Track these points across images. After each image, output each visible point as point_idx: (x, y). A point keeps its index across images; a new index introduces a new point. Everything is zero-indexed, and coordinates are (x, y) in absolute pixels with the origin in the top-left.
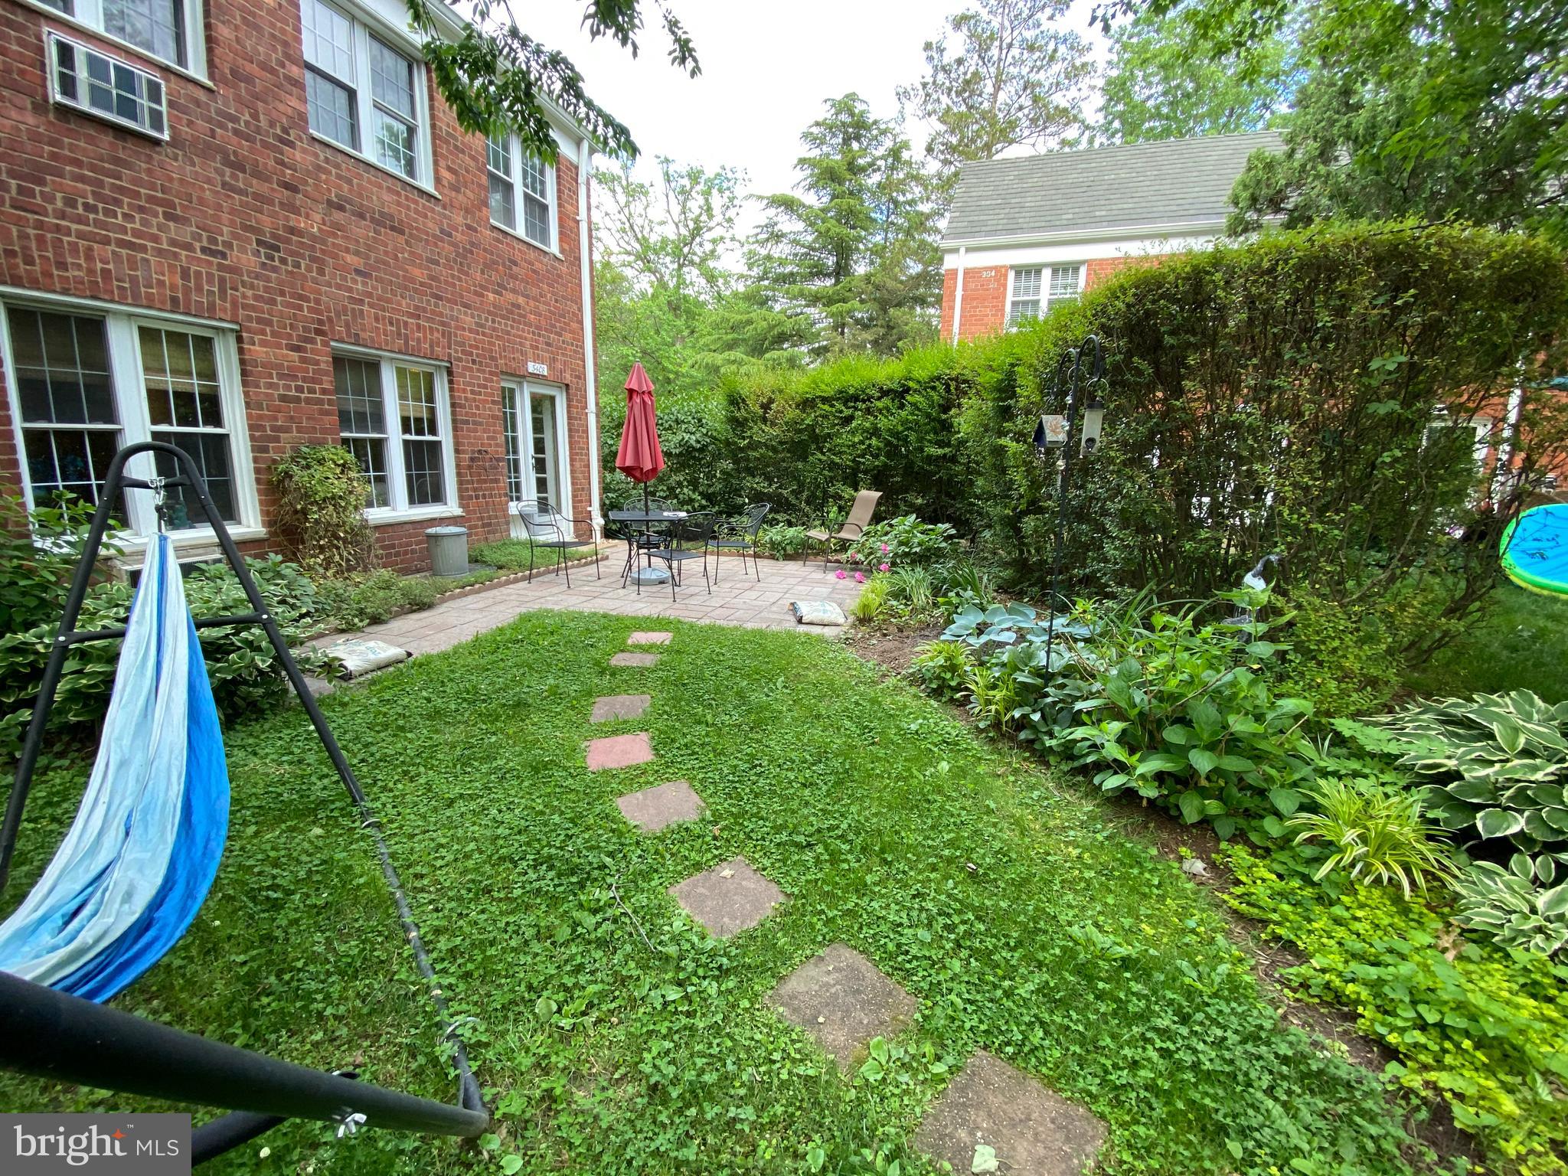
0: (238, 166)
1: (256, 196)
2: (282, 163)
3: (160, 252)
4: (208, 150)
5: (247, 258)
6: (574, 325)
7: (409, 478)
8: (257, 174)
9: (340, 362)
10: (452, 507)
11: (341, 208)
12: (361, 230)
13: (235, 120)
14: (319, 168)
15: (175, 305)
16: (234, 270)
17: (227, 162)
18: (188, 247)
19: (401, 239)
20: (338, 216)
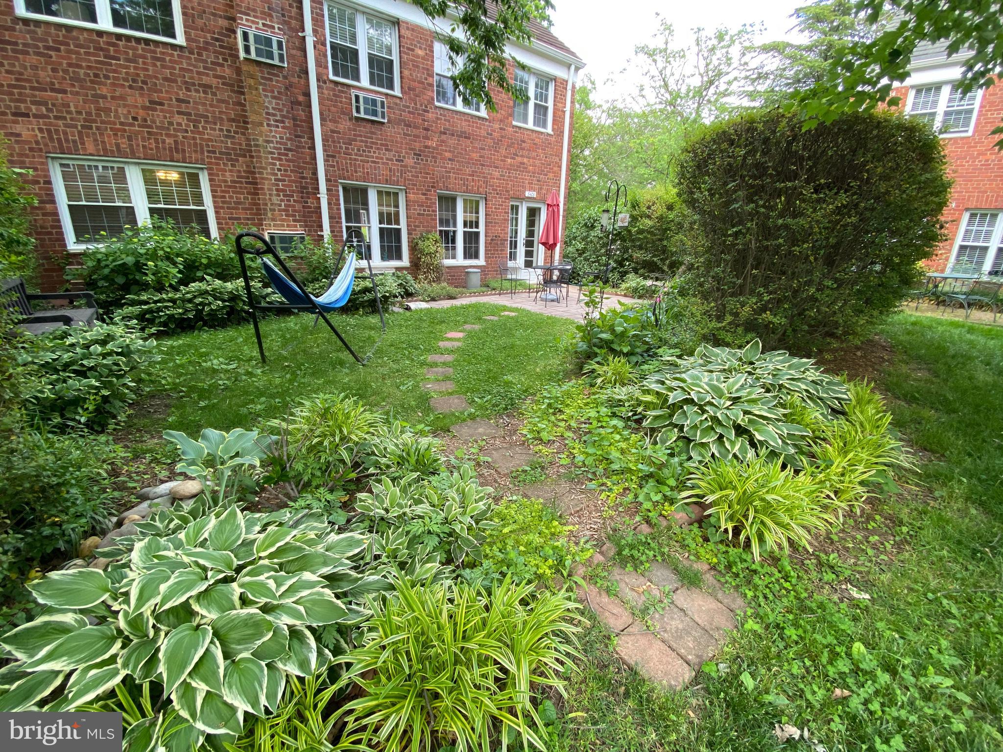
0: (409, 126)
1: (415, 136)
2: (424, 120)
3: (383, 163)
4: (399, 122)
5: (410, 161)
6: (556, 169)
7: (465, 248)
8: (416, 127)
9: (441, 198)
10: (481, 261)
11: (445, 133)
12: (452, 141)
13: (408, 107)
14: (438, 119)
15: (387, 182)
16: (406, 166)
17: (406, 125)
18: (392, 160)
19: (468, 141)
20: (444, 137)
